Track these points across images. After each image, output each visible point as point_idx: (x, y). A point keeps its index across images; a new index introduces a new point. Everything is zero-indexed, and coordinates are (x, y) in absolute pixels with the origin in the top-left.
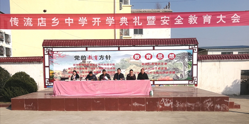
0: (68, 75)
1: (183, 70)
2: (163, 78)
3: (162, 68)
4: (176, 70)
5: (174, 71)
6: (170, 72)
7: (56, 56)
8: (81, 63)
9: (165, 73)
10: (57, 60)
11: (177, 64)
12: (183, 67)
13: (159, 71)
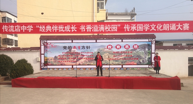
0: (58, 60)
1: (144, 57)
2: (129, 63)
3: (129, 55)
4: (139, 57)
5: (137, 58)
6: (135, 59)
7: (49, 47)
8: (68, 51)
9: (131, 59)
10: (50, 50)
11: (140, 52)
12: (144, 55)
13: (127, 58)
